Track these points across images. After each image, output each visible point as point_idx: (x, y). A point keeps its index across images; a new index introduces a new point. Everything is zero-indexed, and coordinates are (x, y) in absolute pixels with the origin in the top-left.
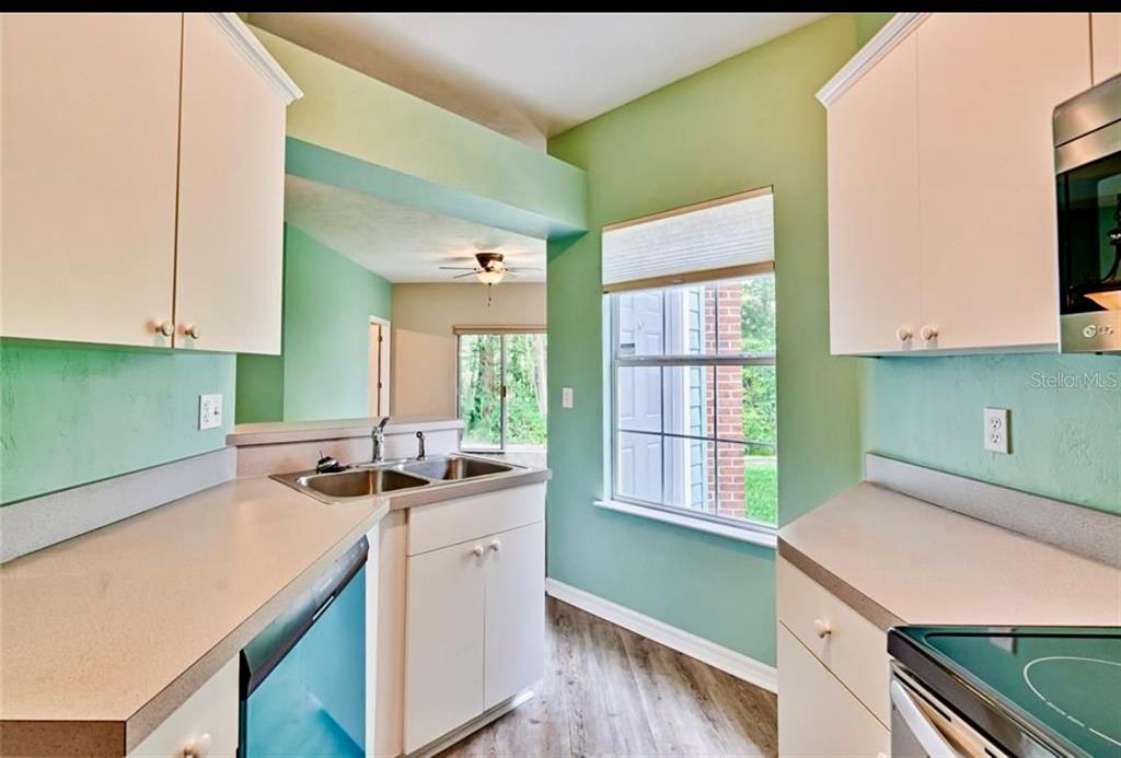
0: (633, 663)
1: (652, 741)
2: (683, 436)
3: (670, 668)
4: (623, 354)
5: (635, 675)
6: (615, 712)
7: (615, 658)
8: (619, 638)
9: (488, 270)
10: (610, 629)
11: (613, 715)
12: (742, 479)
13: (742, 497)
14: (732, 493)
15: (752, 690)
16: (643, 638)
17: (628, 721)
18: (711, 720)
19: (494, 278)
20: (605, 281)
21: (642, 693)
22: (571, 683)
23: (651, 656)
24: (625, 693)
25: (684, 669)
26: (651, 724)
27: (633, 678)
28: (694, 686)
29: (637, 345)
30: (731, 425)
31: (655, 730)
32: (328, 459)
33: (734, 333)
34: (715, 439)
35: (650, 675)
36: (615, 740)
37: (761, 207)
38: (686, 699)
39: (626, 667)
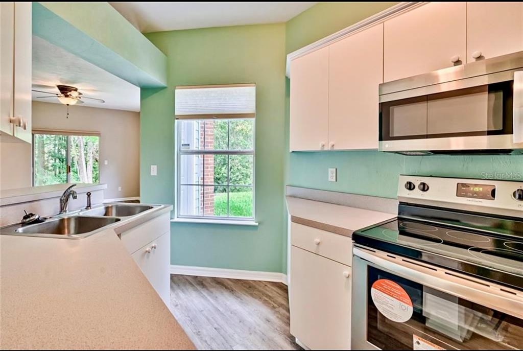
0: (198, 287)
1: (222, 314)
2: (193, 185)
3: (214, 284)
4: (183, 149)
5: (202, 292)
6: (202, 309)
7: (190, 289)
8: (187, 280)
9: (67, 96)
10: (181, 277)
11: (202, 311)
12: (213, 203)
13: (213, 211)
14: (209, 210)
15: (246, 282)
16: (197, 277)
17: (209, 310)
18: (238, 297)
19: (71, 102)
20: (177, 113)
21: (209, 298)
22: (177, 305)
23: (204, 282)
24: (202, 300)
25: (219, 283)
26: (219, 308)
27: (202, 293)
28: (226, 288)
29: (190, 145)
30: (209, 180)
31: (221, 309)
32: (32, 215)
33: (211, 141)
34: (204, 185)
35: (208, 290)
36: (208, 319)
37: (251, 91)
38: (226, 294)
39: (196, 290)
